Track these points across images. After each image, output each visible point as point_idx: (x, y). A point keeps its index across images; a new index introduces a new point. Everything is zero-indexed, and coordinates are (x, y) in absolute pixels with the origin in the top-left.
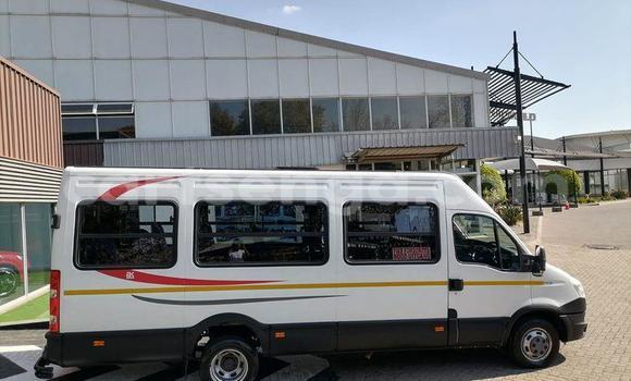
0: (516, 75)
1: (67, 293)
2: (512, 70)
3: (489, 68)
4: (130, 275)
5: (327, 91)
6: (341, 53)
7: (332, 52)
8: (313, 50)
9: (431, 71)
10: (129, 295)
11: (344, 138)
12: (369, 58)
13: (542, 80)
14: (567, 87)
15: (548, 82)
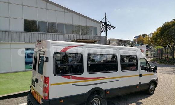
0: (106, 24)
1: (51, 85)
2: (105, 22)
3: (100, 21)
4: (71, 77)
5: (61, 22)
6: (66, 11)
7: (63, 10)
8: (58, 9)
9: (88, 20)
10: (70, 84)
11: (66, 35)
12: (73, 14)
13: (110, 26)
14: (115, 28)
15: (112, 26)
